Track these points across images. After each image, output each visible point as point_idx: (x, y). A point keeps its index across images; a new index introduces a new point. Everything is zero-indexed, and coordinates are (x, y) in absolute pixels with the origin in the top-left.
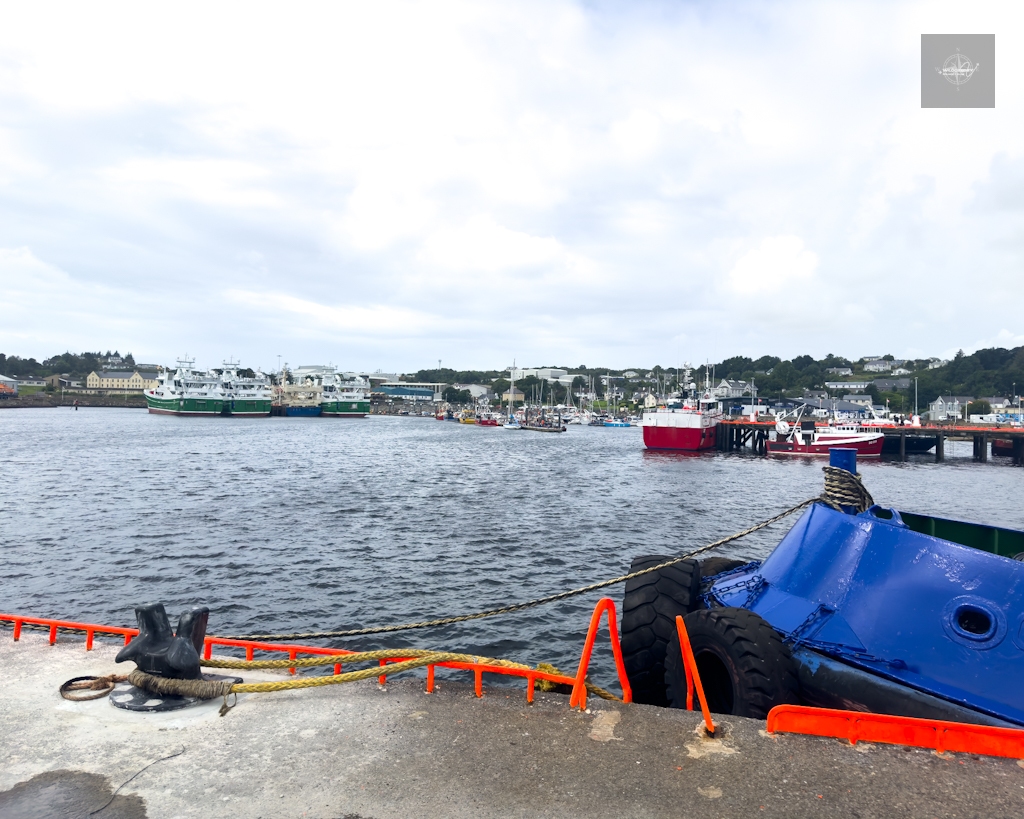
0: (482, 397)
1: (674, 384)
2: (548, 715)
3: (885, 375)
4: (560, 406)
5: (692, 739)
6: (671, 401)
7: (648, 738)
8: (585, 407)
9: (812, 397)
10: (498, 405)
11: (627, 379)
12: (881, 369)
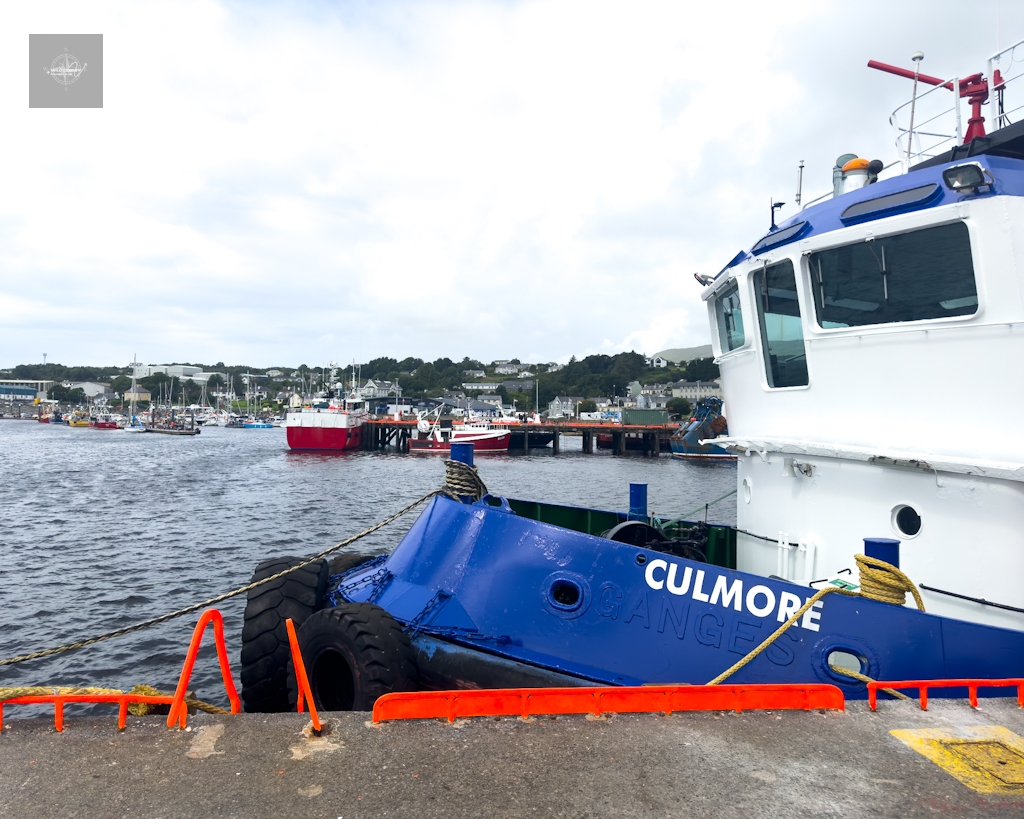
0: (99, 396)
1: (320, 384)
2: (142, 739)
3: (512, 378)
4: (193, 407)
5: (297, 741)
6: (317, 401)
7: (251, 747)
8: (222, 407)
9: (451, 397)
10: (119, 406)
11: (270, 378)
12: (510, 372)
